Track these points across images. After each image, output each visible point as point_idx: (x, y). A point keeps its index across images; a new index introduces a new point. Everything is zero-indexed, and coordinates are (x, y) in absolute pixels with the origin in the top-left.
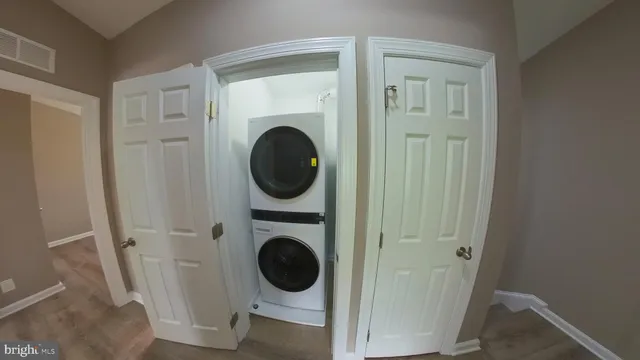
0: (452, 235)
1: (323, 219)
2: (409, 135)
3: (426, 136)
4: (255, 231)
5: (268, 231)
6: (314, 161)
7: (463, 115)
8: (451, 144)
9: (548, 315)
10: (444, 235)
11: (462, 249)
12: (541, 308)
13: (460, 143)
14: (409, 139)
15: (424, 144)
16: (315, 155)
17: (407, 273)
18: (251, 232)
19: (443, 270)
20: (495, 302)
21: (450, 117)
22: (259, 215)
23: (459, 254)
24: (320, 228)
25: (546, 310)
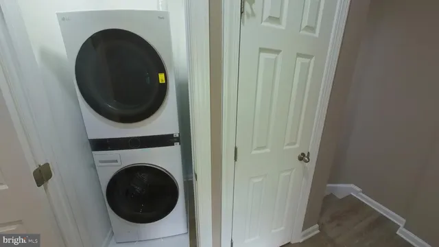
0: (295, 144)
1: (178, 140)
2: (262, 50)
3: (278, 52)
4: (97, 164)
5: (117, 161)
6: (161, 77)
7: (315, 32)
8: (300, 60)
9: (362, 197)
10: (288, 145)
11: (303, 154)
12: (357, 192)
13: (307, 60)
14: (262, 54)
15: (275, 61)
16: (163, 70)
17: (260, 180)
18: (94, 166)
19: (288, 173)
20: (327, 193)
21: (304, 33)
22: (101, 145)
23: (301, 159)
24: (176, 149)
25: (361, 194)
